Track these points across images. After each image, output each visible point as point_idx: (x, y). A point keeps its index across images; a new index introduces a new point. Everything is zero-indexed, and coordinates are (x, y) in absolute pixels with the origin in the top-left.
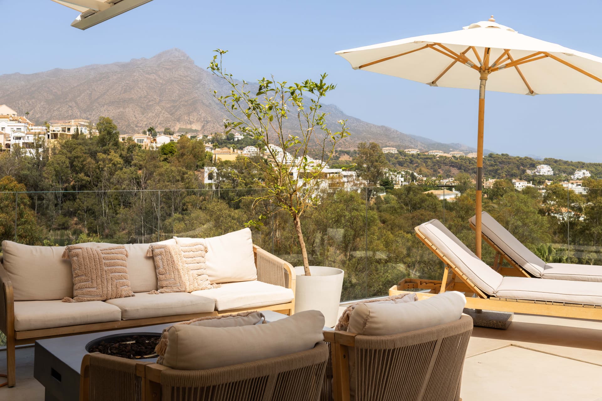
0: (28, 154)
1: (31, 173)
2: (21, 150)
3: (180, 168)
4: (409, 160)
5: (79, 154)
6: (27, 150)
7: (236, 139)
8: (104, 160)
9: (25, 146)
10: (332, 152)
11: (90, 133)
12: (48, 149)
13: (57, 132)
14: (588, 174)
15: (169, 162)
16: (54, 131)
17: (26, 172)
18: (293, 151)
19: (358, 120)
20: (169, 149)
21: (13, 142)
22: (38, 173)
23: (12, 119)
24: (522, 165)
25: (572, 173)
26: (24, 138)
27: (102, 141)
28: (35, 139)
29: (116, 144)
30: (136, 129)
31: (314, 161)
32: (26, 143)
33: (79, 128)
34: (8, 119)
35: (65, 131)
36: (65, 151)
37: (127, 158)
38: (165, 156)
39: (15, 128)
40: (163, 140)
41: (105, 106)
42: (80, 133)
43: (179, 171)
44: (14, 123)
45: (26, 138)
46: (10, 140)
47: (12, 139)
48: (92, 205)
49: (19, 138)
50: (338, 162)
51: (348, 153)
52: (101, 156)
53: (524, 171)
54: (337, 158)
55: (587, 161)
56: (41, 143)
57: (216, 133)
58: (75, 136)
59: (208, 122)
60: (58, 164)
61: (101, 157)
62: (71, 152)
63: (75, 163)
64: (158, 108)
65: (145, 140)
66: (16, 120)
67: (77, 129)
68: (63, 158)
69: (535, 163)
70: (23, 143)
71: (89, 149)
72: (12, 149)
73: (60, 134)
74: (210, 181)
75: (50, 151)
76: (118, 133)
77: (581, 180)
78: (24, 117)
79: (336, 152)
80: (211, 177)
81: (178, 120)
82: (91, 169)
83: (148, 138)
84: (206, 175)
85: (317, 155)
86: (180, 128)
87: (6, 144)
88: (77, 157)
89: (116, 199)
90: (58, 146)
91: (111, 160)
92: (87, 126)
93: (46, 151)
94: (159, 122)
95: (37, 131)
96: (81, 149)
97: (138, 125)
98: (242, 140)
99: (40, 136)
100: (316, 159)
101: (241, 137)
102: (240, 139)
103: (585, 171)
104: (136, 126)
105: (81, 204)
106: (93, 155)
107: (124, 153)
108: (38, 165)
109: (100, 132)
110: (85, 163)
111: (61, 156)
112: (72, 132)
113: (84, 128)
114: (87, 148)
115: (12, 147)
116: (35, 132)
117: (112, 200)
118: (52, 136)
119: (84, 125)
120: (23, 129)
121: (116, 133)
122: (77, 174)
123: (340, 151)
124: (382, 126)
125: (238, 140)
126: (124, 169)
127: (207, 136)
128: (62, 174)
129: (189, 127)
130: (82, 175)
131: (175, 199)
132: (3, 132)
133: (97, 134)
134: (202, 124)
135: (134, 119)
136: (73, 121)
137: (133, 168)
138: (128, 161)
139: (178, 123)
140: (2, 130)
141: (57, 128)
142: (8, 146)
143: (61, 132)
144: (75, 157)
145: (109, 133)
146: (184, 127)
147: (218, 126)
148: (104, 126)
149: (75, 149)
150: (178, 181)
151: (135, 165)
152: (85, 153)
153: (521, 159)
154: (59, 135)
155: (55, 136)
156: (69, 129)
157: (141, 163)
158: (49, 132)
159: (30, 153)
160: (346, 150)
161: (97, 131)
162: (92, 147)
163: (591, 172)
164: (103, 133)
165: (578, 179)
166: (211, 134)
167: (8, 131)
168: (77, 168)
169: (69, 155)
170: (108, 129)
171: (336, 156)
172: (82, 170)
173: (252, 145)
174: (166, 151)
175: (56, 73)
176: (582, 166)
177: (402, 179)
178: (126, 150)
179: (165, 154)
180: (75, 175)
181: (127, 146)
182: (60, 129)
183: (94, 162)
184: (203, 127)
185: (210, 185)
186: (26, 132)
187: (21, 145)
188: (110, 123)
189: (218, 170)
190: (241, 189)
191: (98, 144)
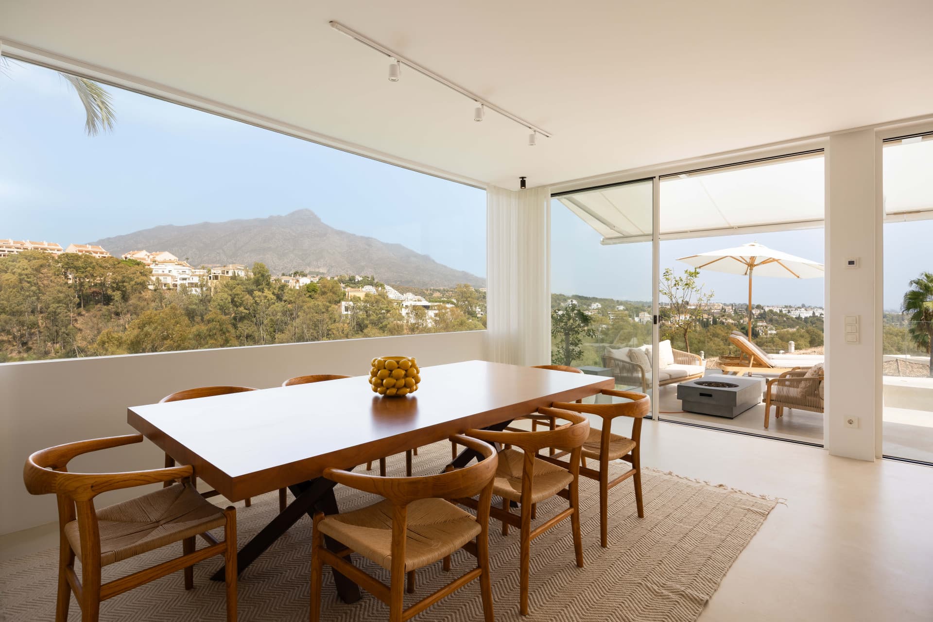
0: (194, 292)
1: (198, 307)
2: (187, 289)
3: (325, 303)
4: (482, 296)
5: (239, 292)
6: (193, 288)
7: (357, 280)
8: (259, 297)
9: (190, 285)
10: (427, 290)
11: (247, 275)
12: (210, 289)
13: (217, 275)
14: (600, 306)
15: (312, 298)
16: (215, 273)
17: (194, 307)
18: (399, 289)
19: (445, 267)
20: (311, 288)
21: (179, 282)
22: (204, 308)
23: (177, 264)
24: (558, 299)
25: (589, 305)
26: (189, 279)
27: (257, 282)
28: (199, 280)
29: (268, 284)
30: (274, 271)
31: (416, 297)
32: (191, 283)
33: (236, 271)
34: (173, 264)
35: (224, 274)
36: (226, 289)
37: (278, 294)
38: (310, 294)
39: (181, 271)
40: (305, 281)
41: (248, 253)
42: (236, 275)
43: (324, 305)
44: (179, 267)
45: (191, 279)
46: (177, 281)
47: (178, 279)
48: (253, 332)
49: (185, 279)
50: (432, 297)
51: (439, 291)
52: (257, 293)
53: (559, 304)
54: (432, 294)
55: (599, 297)
56: (205, 283)
57: (340, 276)
58: (234, 277)
59: (332, 267)
60: (222, 300)
61: (257, 295)
62: (231, 290)
63: (235, 299)
64: (292, 255)
65: (291, 281)
66: (180, 264)
67: (234, 272)
68: (226, 296)
69: (566, 298)
70: (189, 283)
71: (246, 288)
72: (178, 288)
73: (221, 276)
74: (346, 313)
75: (212, 289)
76: (270, 275)
77: (596, 309)
78: (185, 262)
79: (431, 290)
80: (347, 309)
81: (309, 265)
82: (249, 304)
83: (293, 279)
84: (343, 308)
85: (416, 292)
86: (310, 271)
87: (174, 284)
88: (237, 295)
89: (272, 327)
90: (220, 286)
91: (266, 297)
92: (243, 270)
93: (209, 289)
94: (293, 266)
95: (202, 273)
96: (240, 288)
97: (277, 268)
98: (361, 280)
99: (204, 277)
100: (416, 295)
101: (360, 279)
102: (360, 280)
103: (597, 304)
104: (275, 269)
105: (243, 332)
106: (251, 292)
107: (276, 291)
108: (205, 300)
109: (255, 274)
110: (244, 299)
111: (223, 293)
112: (230, 274)
113: (240, 271)
114: (245, 287)
115: (178, 287)
116: (200, 275)
117: (268, 328)
118: (213, 278)
119: (240, 269)
120: (187, 272)
121: (268, 276)
122: (237, 307)
123: (434, 289)
124: (463, 272)
125: (358, 281)
126: (276, 303)
127: (334, 278)
128: (225, 308)
129: (317, 270)
130: (241, 309)
131: (322, 326)
132: (170, 274)
133: (252, 275)
134: (328, 268)
135: (273, 264)
136: (231, 265)
137: (283, 303)
138: (279, 298)
139: (308, 267)
140: (169, 272)
141: (218, 271)
142: (175, 285)
143: (221, 274)
144: (235, 295)
145: (263, 276)
146: (313, 271)
147: (340, 270)
148: (258, 270)
149: (235, 288)
150: (323, 313)
151: (285, 301)
152: (243, 291)
153: (557, 295)
154: (219, 276)
155: (216, 277)
156: (227, 272)
157: (291, 299)
158: (210, 274)
159: (195, 292)
160: (437, 288)
161: (252, 274)
162: (248, 287)
163: (602, 305)
164: (257, 276)
165: (593, 309)
166: (337, 276)
167: (174, 273)
168: (237, 304)
169: (230, 292)
170: (262, 272)
171: (431, 293)
172: (241, 305)
173: (369, 285)
174: (310, 290)
175: (206, 225)
176: (595, 300)
177: (480, 310)
178: (277, 289)
179: (309, 292)
180: (236, 309)
181: (278, 285)
182: (220, 272)
183: (252, 298)
184: (328, 270)
185: (346, 316)
186: (190, 274)
187: (187, 285)
188: (263, 268)
189: (354, 304)
190: (374, 318)
191: (253, 283)
